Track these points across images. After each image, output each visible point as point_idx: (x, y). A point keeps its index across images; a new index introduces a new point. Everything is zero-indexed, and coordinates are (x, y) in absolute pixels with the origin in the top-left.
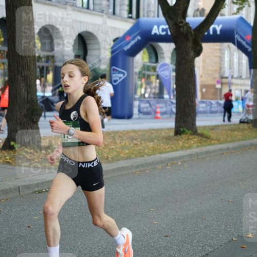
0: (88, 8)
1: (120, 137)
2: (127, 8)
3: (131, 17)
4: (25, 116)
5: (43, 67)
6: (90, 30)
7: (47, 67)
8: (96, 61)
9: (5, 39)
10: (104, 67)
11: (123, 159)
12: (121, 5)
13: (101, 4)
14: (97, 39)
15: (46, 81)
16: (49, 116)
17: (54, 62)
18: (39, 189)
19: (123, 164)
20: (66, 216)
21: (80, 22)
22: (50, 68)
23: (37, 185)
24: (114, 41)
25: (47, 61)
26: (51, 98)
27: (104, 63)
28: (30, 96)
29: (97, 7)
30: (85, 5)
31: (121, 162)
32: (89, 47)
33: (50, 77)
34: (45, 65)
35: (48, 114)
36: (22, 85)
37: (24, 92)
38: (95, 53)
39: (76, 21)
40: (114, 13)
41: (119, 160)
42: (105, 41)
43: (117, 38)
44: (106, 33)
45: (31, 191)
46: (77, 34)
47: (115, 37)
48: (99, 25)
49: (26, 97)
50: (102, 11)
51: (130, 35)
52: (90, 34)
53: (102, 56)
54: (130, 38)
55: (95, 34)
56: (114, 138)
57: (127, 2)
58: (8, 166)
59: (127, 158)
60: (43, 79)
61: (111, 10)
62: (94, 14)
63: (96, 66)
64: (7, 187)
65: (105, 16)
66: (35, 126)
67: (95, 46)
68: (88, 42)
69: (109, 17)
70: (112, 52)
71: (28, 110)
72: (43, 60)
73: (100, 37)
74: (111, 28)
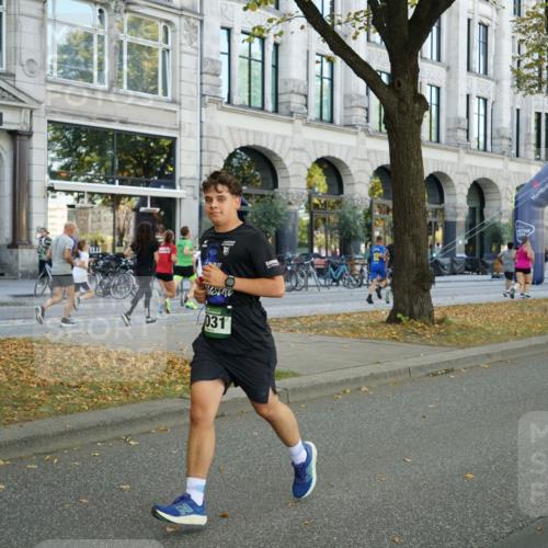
0: (485, 150)
1: (529, 307)
2: (534, 148)
3: (539, 159)
4: (414, 283)
5: (430, 223)
6: (487, 177)
7: (435, 223)
8: (496, 214)
9: (385, 190)
10: (505, 220)
11: (535, 334)
12: (526, 145)
13: (501, 145)
14: (496, 187)
15: (434, 239)
16: (439, 282)
17: (443, 216)
18: (434, 370)
19: (535, 341)
20: (469, 405)
21: (476, 167)
22: (440, 224)
23: (431, 366)
24: (517, 189)
25: (435, 216)
26: (441, 260)
27: (506, 217)
28: (419, 259)
29: (496, 148)
30: (482, 147)
31: (534, 338)
32: (486, 197)
33: (439, 234)
34: (433, 220)
35: (437, 279)
36: (411, 246)
37: (412, 254)
38: (495, 204)
39: (471, 167)
40: (518, 155)
41: (530, 336)
42: (507, 189)
43: (522, 186)
44: (508, 180)
45: (423, 373)
46: (472, 181)
47: (518, 185)
48: (499, 170)
49: (414, 259)
50: (503, 153)
51: (539, 181)
52: (488, 182)
53: (503, 208)
54: (539, 185)
55: (495, 181)
56: (522, 309)
57: (534, 141)
58: (394, 343)
59: (540, 334)
60: (431, 238)
61: (514, 151)
62: (492, 157)
63: (497, 220)
64: (396, 369)
65: (506, 159)
66: (426, 295)
67: (495, 196)
68: (485, 191)
69: (511, 160)
70: (516, 203)
71: (418, 275)
72: (430, 214)
73: (501, 184)
74: (515, 173)
